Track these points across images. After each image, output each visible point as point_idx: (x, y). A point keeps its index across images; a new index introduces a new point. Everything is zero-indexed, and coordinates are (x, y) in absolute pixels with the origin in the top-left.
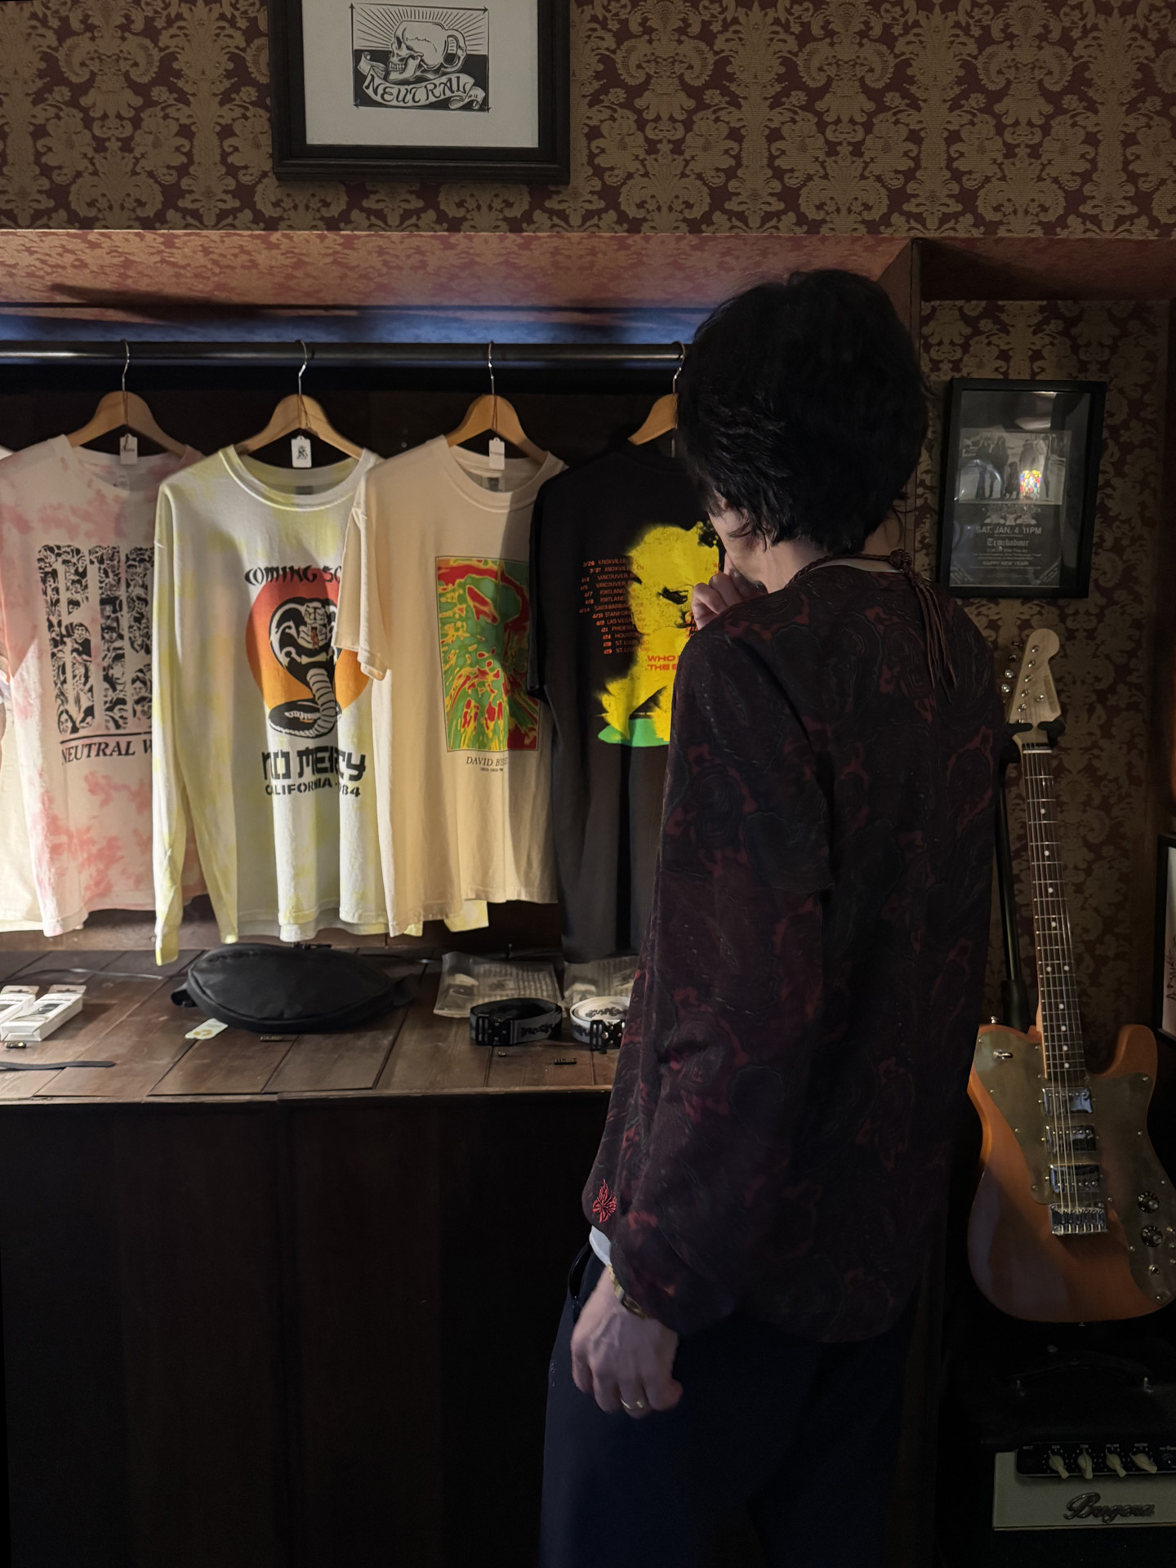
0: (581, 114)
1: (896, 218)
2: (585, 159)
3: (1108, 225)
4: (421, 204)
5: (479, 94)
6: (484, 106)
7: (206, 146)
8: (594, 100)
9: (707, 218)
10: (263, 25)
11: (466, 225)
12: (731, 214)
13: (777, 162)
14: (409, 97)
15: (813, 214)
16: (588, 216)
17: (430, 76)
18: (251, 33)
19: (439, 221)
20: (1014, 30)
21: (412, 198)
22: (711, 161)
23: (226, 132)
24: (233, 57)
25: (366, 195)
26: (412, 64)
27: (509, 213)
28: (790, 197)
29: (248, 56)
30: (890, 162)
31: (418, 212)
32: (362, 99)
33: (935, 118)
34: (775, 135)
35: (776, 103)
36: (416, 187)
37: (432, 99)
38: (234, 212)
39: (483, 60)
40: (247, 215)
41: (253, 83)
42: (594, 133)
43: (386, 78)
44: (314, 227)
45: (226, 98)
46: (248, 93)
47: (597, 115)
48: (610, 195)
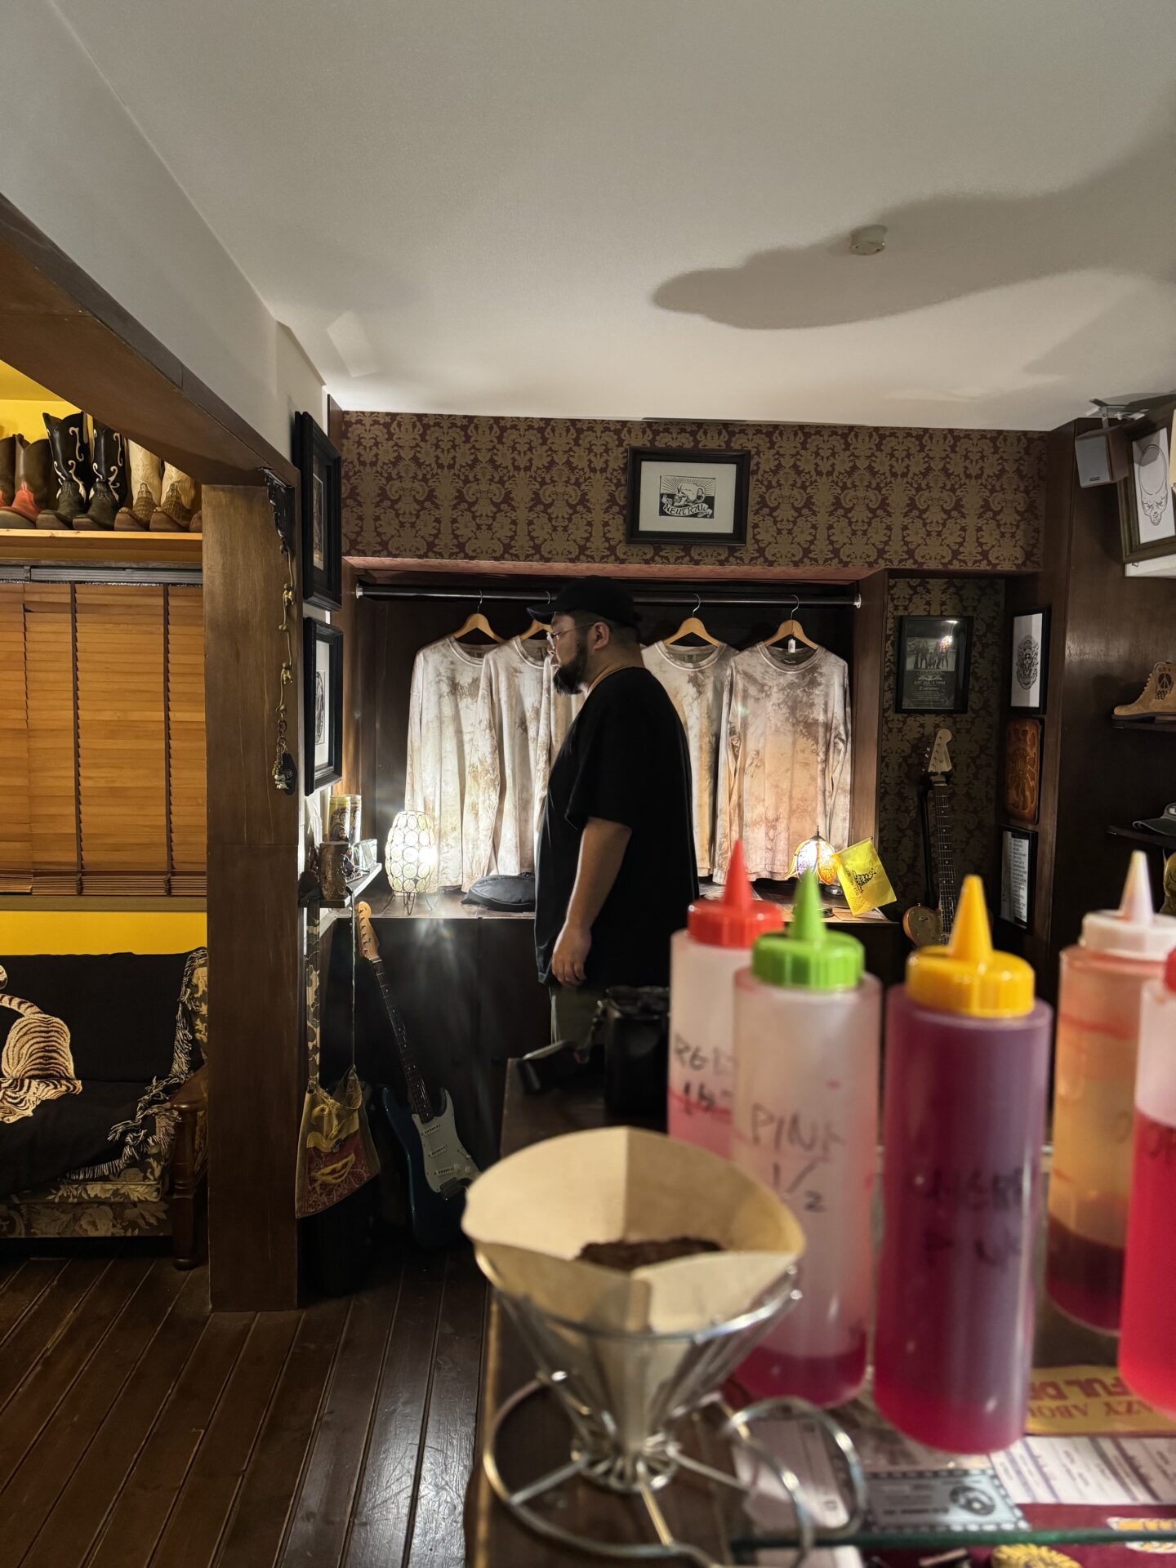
0: (751, 518)
1: (880, 561)
2: (752, 536)
3: (970, 564)
4: (683, 554)
5: (710, 511)
6: (712, 516)
7: (598, 530)
8: (756, 513)
9: (801, 561)
10: (623, 482)
11: (702, 562)
12: (811, 559)
13: (831, 538)
14: (682, 512)
15: (845, 559)
16: (752, 559)
17: (690, 504)
18: (618, 485)
19: (691, 561)
20: (931, 485)
21: (680, 551)
22: (803, 537)
23: (606, 524)
24: (610, 494)
25: (662, 550)
26: (684, 499)
27: (720, 558)
28: (836, 552)
29: (616, 494)
30: (878, 538)
31: (682, 557)
32: (662, 513)
33: (897, 520)
34: (830, 527)
35: (831, 514)
36: (682, 547)
37: (691, 513)
38: (607, 556)
39: (713, 498)
40: (613, 557)
41: (618, 504)
42: (756, 526)
43: (673, 505)
44: (640, 563)
45: (607, 511)
46: (616, 509)
47: (757, 519)
48: (761, 551)
